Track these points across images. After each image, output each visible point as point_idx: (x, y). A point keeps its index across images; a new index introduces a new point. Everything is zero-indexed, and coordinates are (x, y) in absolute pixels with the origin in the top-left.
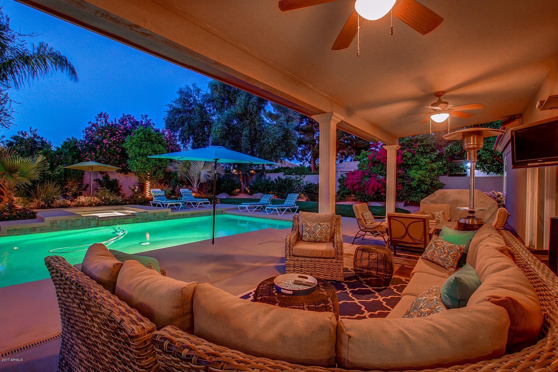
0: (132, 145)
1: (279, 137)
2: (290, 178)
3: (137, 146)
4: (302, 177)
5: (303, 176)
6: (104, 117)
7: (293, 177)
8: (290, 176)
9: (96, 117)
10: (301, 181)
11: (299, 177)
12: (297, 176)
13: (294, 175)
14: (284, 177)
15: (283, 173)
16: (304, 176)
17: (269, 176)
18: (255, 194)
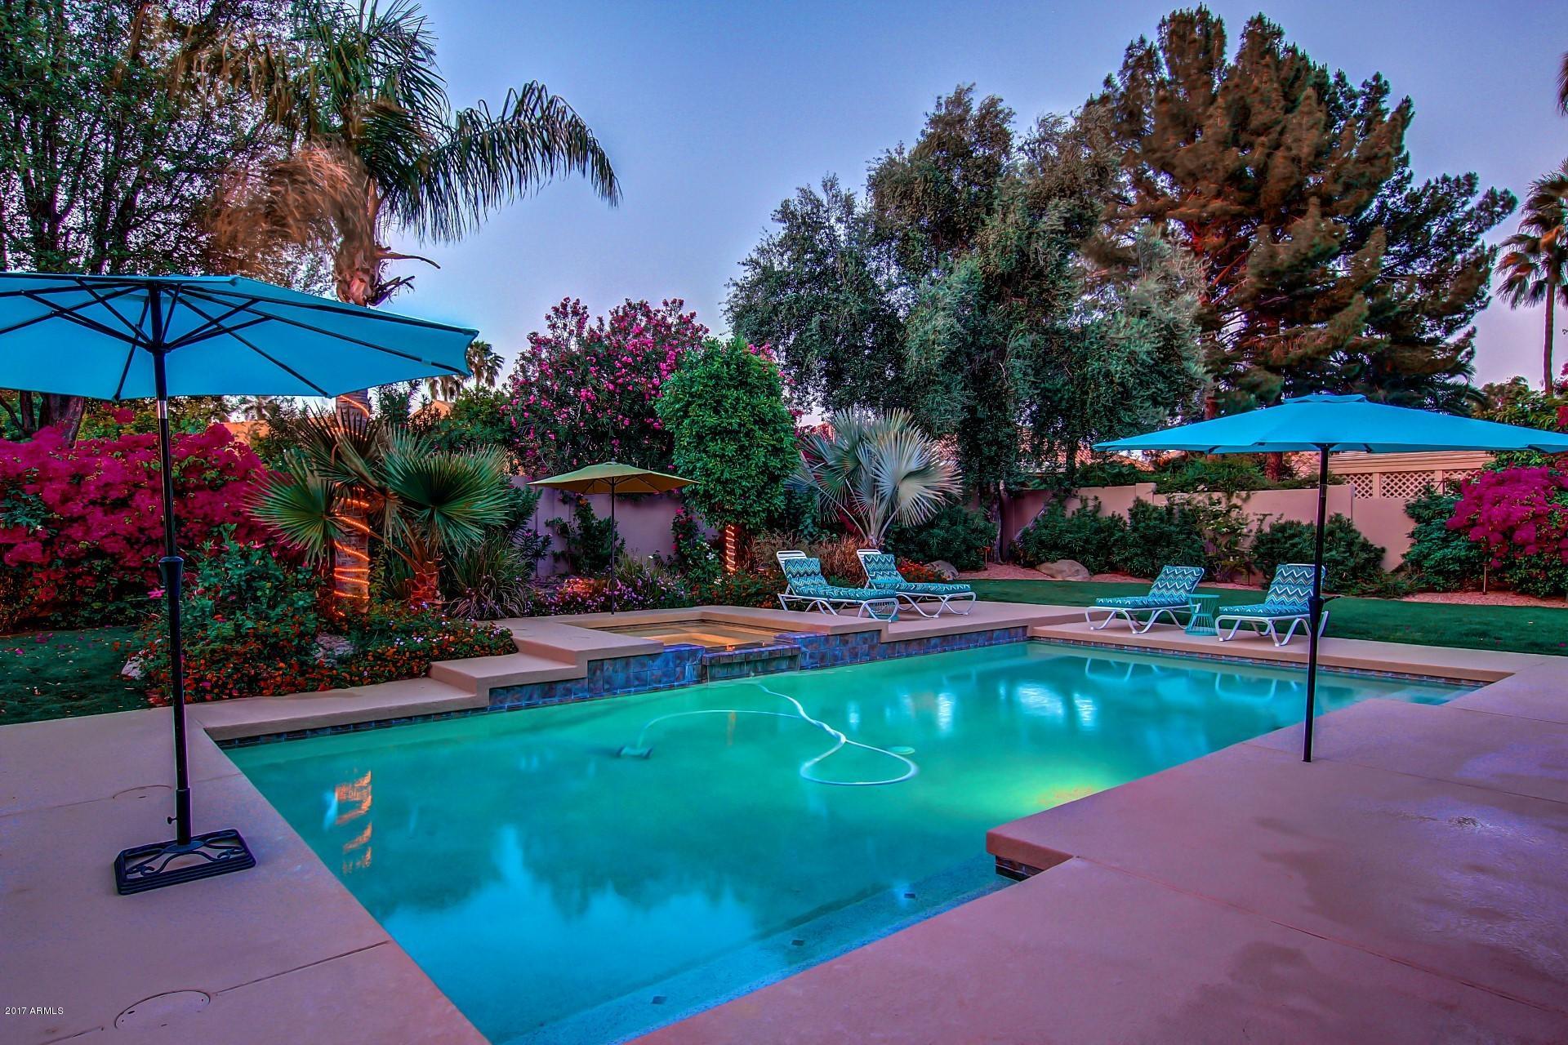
0: (689, 404)
1: (1149, 353)
2: (1189, 503)
3: (705, 404)
4: (1235, 501)
5: (1244, 494)
6: (575, 313)
7: (1200, 499)
8: (1186, 496)
9: (548, 317)
10: (1234, 514)
11: (1224, 500)
12: (1216, 496)
13: (1203, 491)
14: (1161, 501)
15: (1152, 486)
16: (1248, 496)
17: (1096, 498)
18: (1049, 565)
